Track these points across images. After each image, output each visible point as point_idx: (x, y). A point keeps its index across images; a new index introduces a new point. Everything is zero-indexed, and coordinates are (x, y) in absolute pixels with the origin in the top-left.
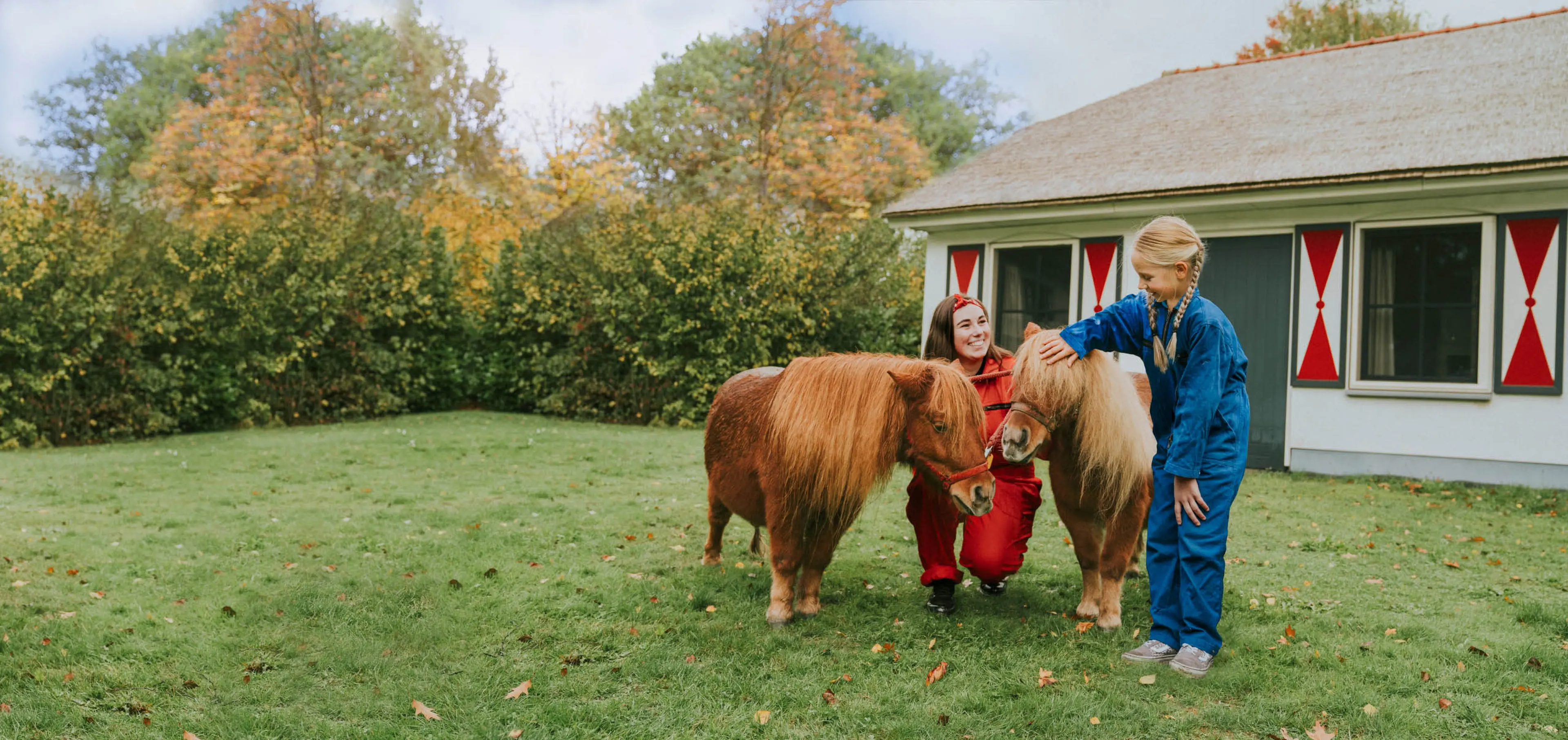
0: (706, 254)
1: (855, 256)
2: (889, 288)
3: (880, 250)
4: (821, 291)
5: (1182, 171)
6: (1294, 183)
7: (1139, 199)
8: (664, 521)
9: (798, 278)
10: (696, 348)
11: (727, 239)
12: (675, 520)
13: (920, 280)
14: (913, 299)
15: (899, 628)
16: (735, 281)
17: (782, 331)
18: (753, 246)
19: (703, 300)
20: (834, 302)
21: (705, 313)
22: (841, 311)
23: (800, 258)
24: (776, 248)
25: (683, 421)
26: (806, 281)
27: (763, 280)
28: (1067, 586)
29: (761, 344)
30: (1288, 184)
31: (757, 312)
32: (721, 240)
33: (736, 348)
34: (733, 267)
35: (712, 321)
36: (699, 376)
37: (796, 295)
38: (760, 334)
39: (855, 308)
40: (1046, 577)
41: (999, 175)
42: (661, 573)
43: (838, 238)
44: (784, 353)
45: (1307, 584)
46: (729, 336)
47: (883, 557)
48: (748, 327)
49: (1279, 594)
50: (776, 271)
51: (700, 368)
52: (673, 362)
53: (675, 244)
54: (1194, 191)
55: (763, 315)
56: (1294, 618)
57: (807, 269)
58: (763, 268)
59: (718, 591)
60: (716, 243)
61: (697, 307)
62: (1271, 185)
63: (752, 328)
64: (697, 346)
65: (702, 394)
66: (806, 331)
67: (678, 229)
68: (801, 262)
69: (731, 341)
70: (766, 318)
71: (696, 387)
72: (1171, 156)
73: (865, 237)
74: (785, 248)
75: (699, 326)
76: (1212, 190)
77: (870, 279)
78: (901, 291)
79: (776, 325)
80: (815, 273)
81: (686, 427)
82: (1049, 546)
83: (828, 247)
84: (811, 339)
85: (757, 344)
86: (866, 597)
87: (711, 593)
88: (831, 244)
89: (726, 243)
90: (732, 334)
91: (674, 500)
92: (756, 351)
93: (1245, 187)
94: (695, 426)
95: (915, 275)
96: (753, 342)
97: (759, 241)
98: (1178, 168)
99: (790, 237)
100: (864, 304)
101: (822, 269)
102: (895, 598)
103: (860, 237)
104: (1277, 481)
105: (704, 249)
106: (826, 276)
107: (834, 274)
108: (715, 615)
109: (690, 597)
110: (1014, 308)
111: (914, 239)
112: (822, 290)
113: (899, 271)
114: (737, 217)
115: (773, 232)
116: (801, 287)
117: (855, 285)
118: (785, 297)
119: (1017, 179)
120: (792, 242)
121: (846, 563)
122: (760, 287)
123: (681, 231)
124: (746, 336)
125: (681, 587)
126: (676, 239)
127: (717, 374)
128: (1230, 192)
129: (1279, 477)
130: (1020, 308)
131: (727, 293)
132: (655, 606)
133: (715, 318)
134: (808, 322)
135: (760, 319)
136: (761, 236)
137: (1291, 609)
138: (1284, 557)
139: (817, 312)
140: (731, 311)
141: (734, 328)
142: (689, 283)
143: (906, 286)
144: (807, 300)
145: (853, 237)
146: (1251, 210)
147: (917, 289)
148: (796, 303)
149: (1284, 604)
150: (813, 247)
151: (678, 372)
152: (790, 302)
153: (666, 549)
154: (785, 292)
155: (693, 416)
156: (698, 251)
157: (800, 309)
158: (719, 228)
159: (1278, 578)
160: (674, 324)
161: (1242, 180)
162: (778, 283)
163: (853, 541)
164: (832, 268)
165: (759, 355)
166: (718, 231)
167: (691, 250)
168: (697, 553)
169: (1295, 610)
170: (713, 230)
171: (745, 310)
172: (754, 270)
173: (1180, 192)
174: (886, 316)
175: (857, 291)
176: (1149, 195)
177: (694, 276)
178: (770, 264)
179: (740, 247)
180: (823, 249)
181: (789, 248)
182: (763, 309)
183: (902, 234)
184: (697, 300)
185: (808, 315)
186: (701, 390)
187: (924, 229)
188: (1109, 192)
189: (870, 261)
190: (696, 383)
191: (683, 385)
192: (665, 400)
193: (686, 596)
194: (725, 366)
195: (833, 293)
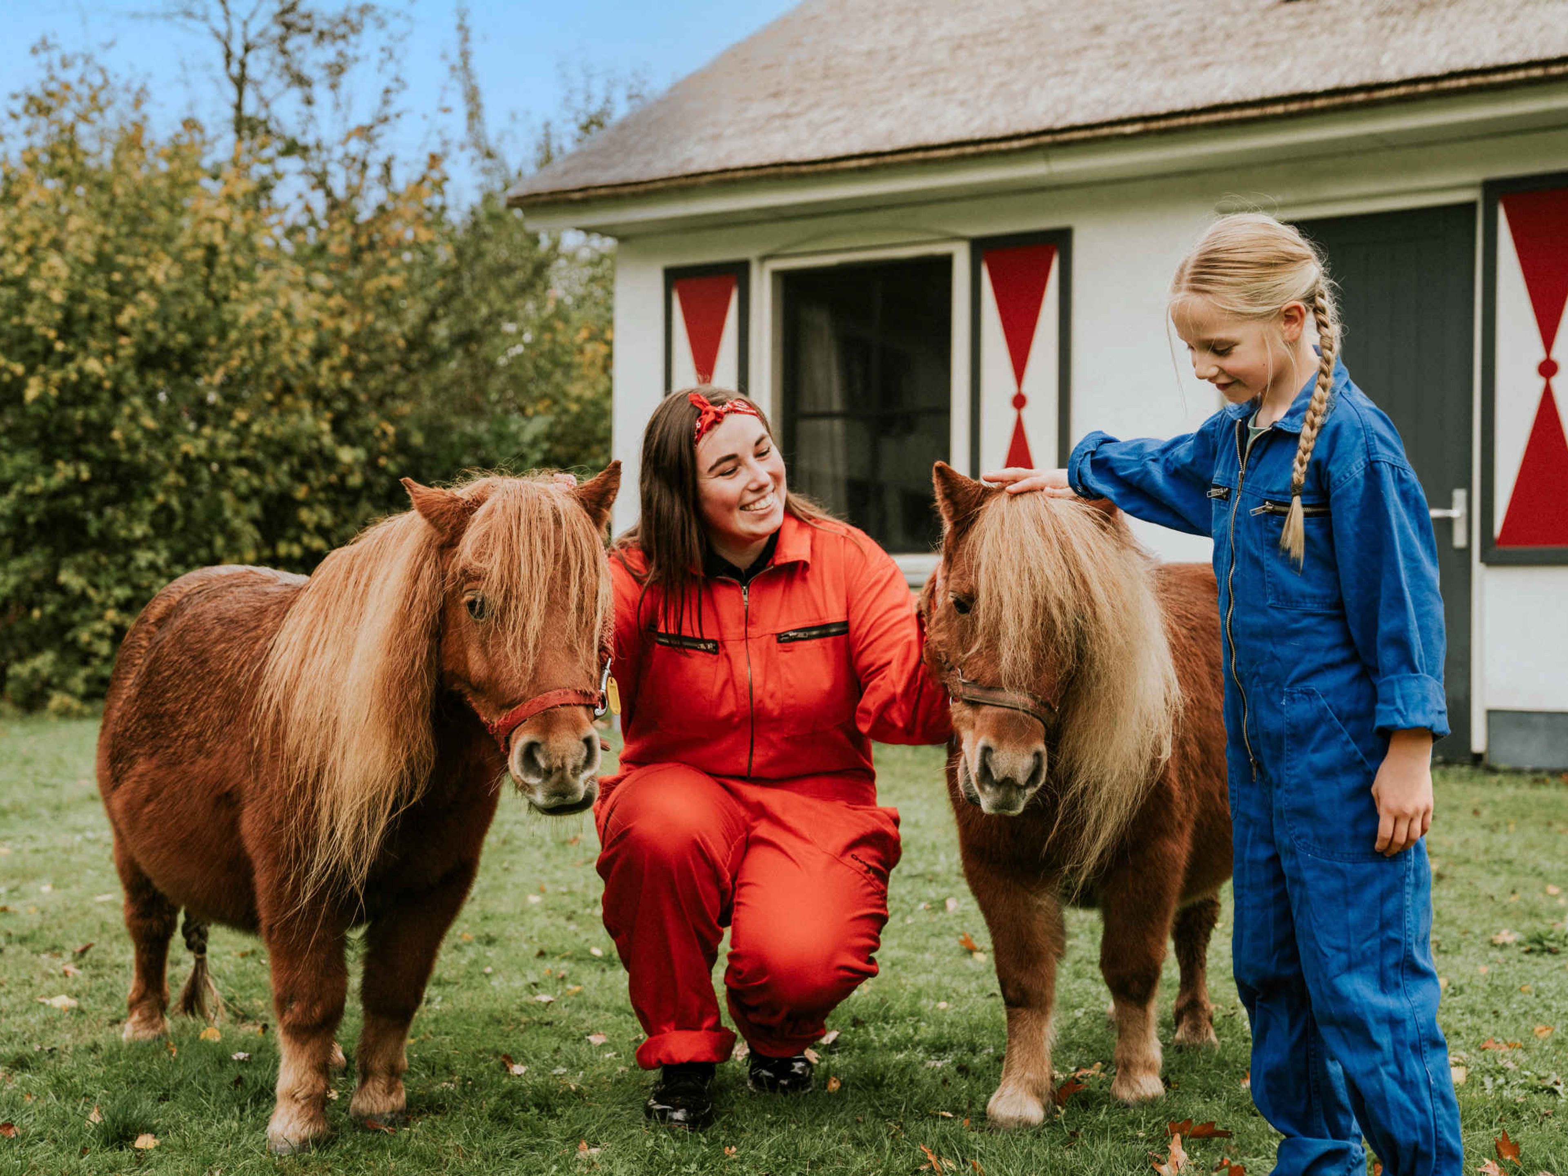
0: (95, 306)
1: (447, 298)
2: (531, 372)
3: (508, 283)
4: (373, 384)
5: (1207, 66)
6: (1478, 80)
7: (1106, 138)
8: (23, 940)
9: (319, 353)
10: (81, 526)
11: (142, 269)
12: (50, 937)
13: (603, 349)
14: (588, 394)
15: (591, 1164)
16: (167, 367)
17: (285, 480)
18: (206, 283)
19: (94, 414)
20: (405, 408)
21: (100, 444)
22: (421, 428)
23: (319, 308)
24: (261, 286)
25: (57, 700)
26: (337, 360)
27: (235, 363)
28: (974, 1050)
29: (237, 513)
30: (1464, 82)
31: (224, 438)
32: (128, 271)
33: (179, 524)
34: (161, 335)
35: (116, 463)
36: (91, 592)
37: (316, 395)
38: (234, 490)
39: (454, 420)
40: (927, 1031)
41: (776, 95)
42: (20, 1063)
43: (407, 257)
44: (291, 532)
45: (1542, 1032)
46: (160, 497)
47: (544, 998)
48: (205, 474)
49: (1476, 1059)
50: (265, 340)
51: (93, 573)
52: (26, 562)
53: (18, 283)
54: (1236, 114)
55: (239, 446)
56: (1515, 1114)
57: (337, 333)
58: (233, 335)
59: (164, 1098)
60: (117, 277)
61: (79, 431)
62: (1423, 88)
63: (213, 476)
64: (84, 523)
65: (100, 636)
66: (342, 478)
67: (21, 247)
68: (324, 317)
69: (165, 507)
70: (245, 452)
71: (86, 620)
72: (1179, 33)
73: (470, 252)
74: (282, 285)
75: (85, 475)
76: (1280, 109)
77: (486, 350)
78: (558, 376)
79: (269, 466)
80: (355, 343)
81: (65, 714)
82: (928, 957)
83: (383, 280)
84: (354, 496)
85: (228, 513)
86: (510, 1094)
87: (146, 1105)
88: (392, 273)
89: (142, 280)
90: (167, 490)
91: (46, 889)
92: (224, 527)
93: (1360, 97)
94: (87, 709)
95: (592, 338)
96: (216, 510)
97: (219, 271)
98: (1195, 61)
99: (295, 259)
100: (476, 411)
101: (373, 333)
102: (578, 1093)
103: (459, 253)
104: (1456, 787)
105: (89, 292)
106: (382, 348)
107: (401, 343)
108: (158, 1155)
109: (95, 1117)
110: (822, 409)
111: (585, 254)
112: (375, 383)
113: (552, 329)
114: (162, 214)
115: (252, 249)
116: (324, 378)
117: (452, 367)
118: (288, 400)
119: (817, 105)
120: (300, 271)
121: (461, 1016)
122: (230, 379)
123: (30, 251)
124: (200, 495)
125: (73, 1094)
126: (19, 270)
127: (136, 587)
128: (1323, 111)
129: (1460, 778)
130: (837, 406)
131: (150, 395)
132: (11, 1143)
133: (125, 457)
134: (346, 455)
135: (232, 455)
136: (224, 258)
137: (1506, 1093)
138: (1483, 969)
139: (366, 433)
140: (159, 438)
141: (171, 478)
142: (56, 376)
143: (569, 366)
144: (341, 405)
145: (444, 254)
146: (1373, 150)
147: (594, 373)
148: (315, 413)
149: (1488, 1081)
150: (348, 282)
151: (38, 587)
152: (300, 413)
153: (32, 1006)
154: (288, 389)
155: (81, 688)
156: (76, 297)
157: (326, 426)
158: (123, 242)
159: (1469, 1020)
160: (25, 474)
161: (1351, 80)
162: (270, 369)
163: (474, 963)
164: (396, 330)
165: (232, 537)
166: (120, 250)
167: (57, 296)
168: (108, 1011)
169: (1519, 1096)
170: (108, 248)
171: (196, 434)
172: (212, 340)
173: (1203, 118)
174: (527, 437)
175: (457, 381)
176: (1128, 129)
177: (67, 358)
178: (249, 325)
179: (174, 286)
180: (371, 286)
181: (293, 285)
182: (237, 432)
183: (555, 246)
184: (79, 414)
185: (344, 438)
186: (99, 626)
187: (603, 231)
188: (1035, 127)
189: (484, 311)
190: (83, 611)
191: (54, 617)
192: (11, 653)
193: (85, 1115)
194: (152, 566)
195: (402, 387)
